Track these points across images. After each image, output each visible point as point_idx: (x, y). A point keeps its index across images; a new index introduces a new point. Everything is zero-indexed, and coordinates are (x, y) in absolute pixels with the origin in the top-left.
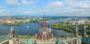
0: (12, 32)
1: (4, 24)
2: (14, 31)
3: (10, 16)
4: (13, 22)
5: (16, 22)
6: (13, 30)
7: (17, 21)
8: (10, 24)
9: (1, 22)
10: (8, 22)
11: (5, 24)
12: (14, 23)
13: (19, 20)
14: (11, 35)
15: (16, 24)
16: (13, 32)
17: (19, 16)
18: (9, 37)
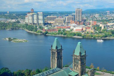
0: (79, 58)
1: (60, 35)
2: (83, 54)
3: (79, 12)
4: (88, 30)
5: (97, 28)
6: (80, 53)
7: (101, 25)
8: (78, 35)
9: (54, 30)
10: (72, 28)
11: (65, 34)
12: (93, 31)
13: (109, 24)
14: (75, 65)
15: (97, 35)
16: (81, 60)
17: (108, 10)
18: (70, 74)
